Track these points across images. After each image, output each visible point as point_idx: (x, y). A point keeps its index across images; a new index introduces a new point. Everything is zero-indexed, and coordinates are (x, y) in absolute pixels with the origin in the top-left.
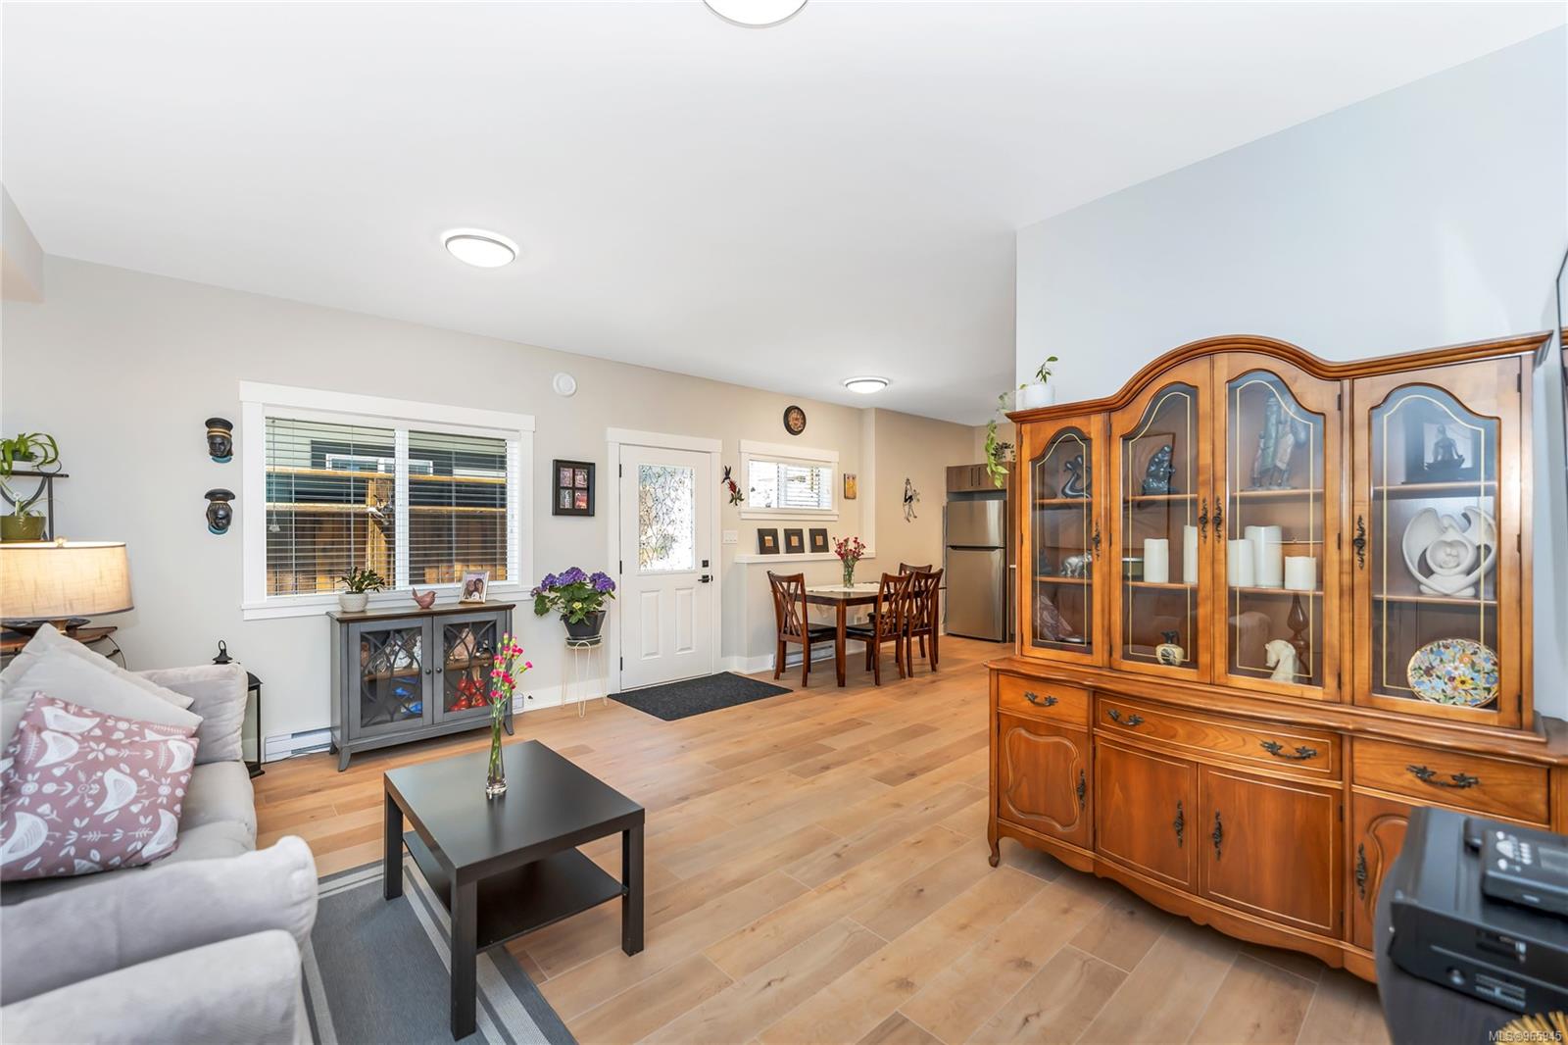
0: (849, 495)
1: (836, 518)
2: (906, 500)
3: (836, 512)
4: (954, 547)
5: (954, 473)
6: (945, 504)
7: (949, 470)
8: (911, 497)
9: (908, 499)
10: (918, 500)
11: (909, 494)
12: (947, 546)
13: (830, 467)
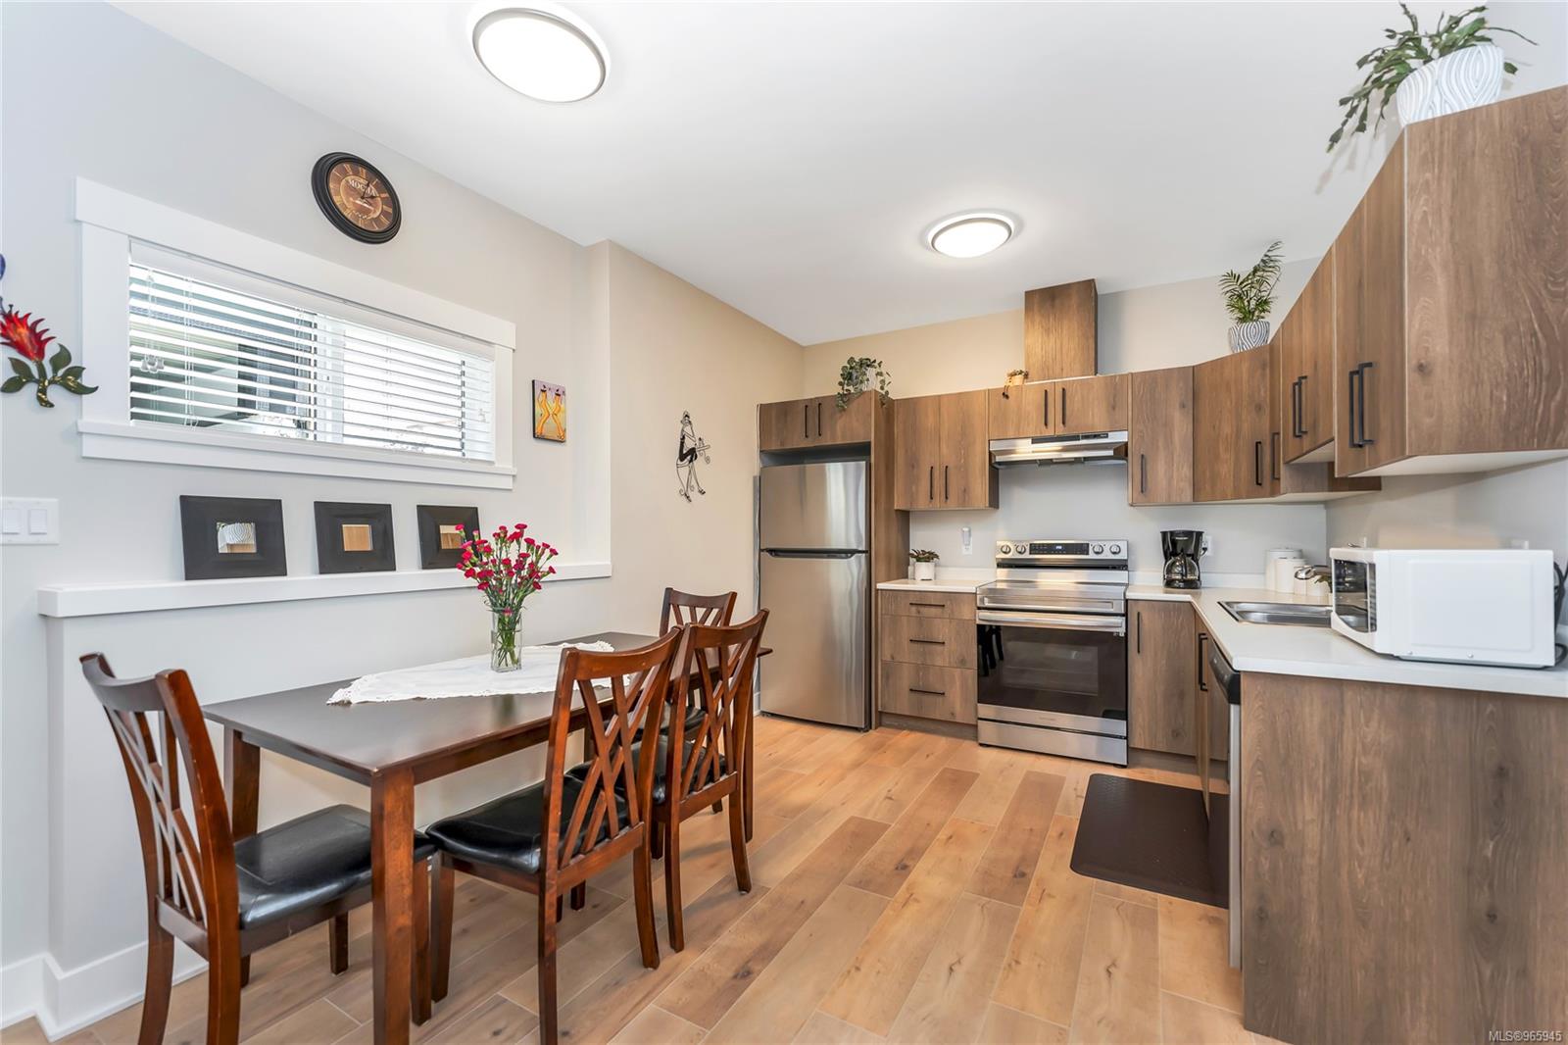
0: (545, 433)
1: (507, 483)
2: (682, 457)
3: (508, 466)
4: (774, 552)
5: (773, 416)
6: (757, 473)
7: (765, 410)
8: (692, 452)
9: (688, 455)
10: (708, 460)
11: (689, 444)
12: (761, 550)
13: (491, 358)
